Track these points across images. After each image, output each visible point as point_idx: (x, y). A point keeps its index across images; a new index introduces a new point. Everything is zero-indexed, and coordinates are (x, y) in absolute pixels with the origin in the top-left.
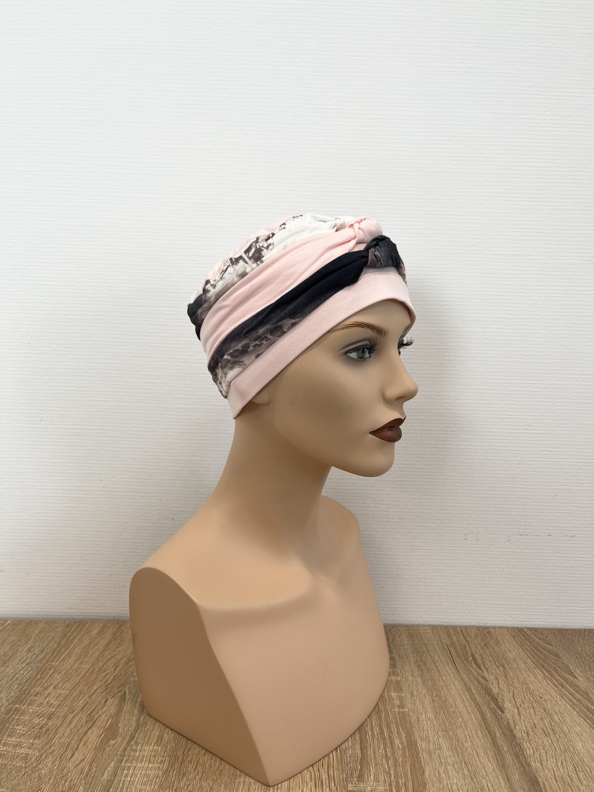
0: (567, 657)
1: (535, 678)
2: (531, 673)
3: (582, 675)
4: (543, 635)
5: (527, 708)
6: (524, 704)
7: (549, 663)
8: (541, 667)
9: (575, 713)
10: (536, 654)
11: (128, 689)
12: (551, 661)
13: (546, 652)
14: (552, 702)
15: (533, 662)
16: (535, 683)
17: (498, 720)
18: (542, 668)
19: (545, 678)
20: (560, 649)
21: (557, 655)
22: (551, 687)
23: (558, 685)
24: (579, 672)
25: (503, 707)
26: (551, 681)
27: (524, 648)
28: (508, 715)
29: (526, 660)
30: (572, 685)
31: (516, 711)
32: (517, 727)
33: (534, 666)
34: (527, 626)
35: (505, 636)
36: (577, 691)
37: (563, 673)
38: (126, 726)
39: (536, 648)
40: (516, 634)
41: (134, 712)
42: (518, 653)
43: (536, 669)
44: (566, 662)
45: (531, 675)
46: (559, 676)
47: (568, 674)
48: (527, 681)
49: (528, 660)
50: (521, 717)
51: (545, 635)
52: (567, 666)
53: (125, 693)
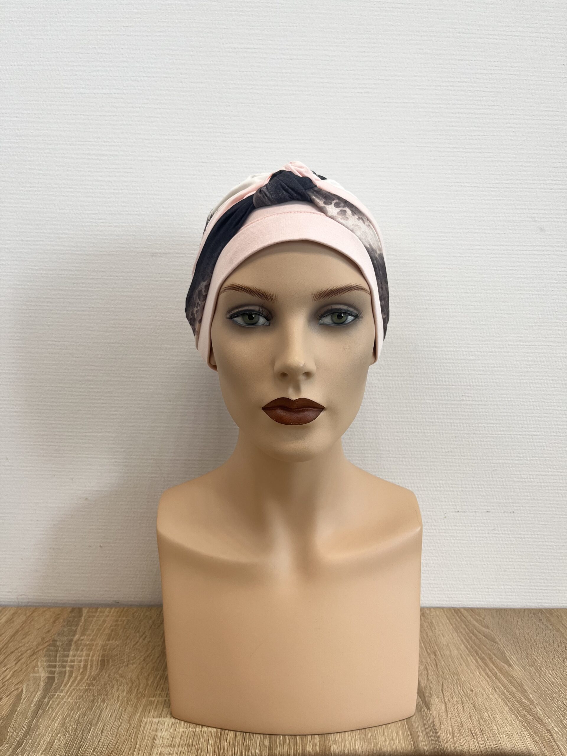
0: (503, 642)
1: (467, 666)
2: (464, 661)
3: (517, 663)
4: (481, 617)
5: (455, 703)
6: (453, 699)
7: (483, 648)
8: (475, 653)
9: (507, 709)
10: (471, 638)
11: (27, 687)
12: (486, 647)
13: (481, 636)
14: (483, 696)
15: (467, 648)
16: (466, 673)
17: (423, 718)
18: (475, 655)
19: (478, 667)
20: (496, 632)
21: (493, 640)
22: (484, 677)
23: (492, 675)
24: (515, 660)
25: (429, 703)
26: (484, 670)
27: (459, 631)
28: (434, 712)
29: (459, 645)
30: (507, 675)
31: (443, 707)
32: (442, 727)
33: (468, 652)
34: (464, 606)
35: (441, 618)
36: (511, 682)
37: (498, 660)
38: (15, 730)
39: (472, 632)
40: (452, 615)
41: (27, 714)
42: (452, 638)
43: (469, 656)
44: (502, 648)
45: (464, 664)
46: (494, 664)
47: (503, 663)
48: (459, 671)
49: (461, 645)
50: (447, 714)
51: (483, 616)
52: (503, 653)
53: (22, 690)
